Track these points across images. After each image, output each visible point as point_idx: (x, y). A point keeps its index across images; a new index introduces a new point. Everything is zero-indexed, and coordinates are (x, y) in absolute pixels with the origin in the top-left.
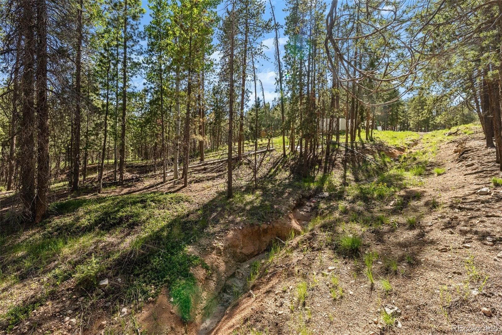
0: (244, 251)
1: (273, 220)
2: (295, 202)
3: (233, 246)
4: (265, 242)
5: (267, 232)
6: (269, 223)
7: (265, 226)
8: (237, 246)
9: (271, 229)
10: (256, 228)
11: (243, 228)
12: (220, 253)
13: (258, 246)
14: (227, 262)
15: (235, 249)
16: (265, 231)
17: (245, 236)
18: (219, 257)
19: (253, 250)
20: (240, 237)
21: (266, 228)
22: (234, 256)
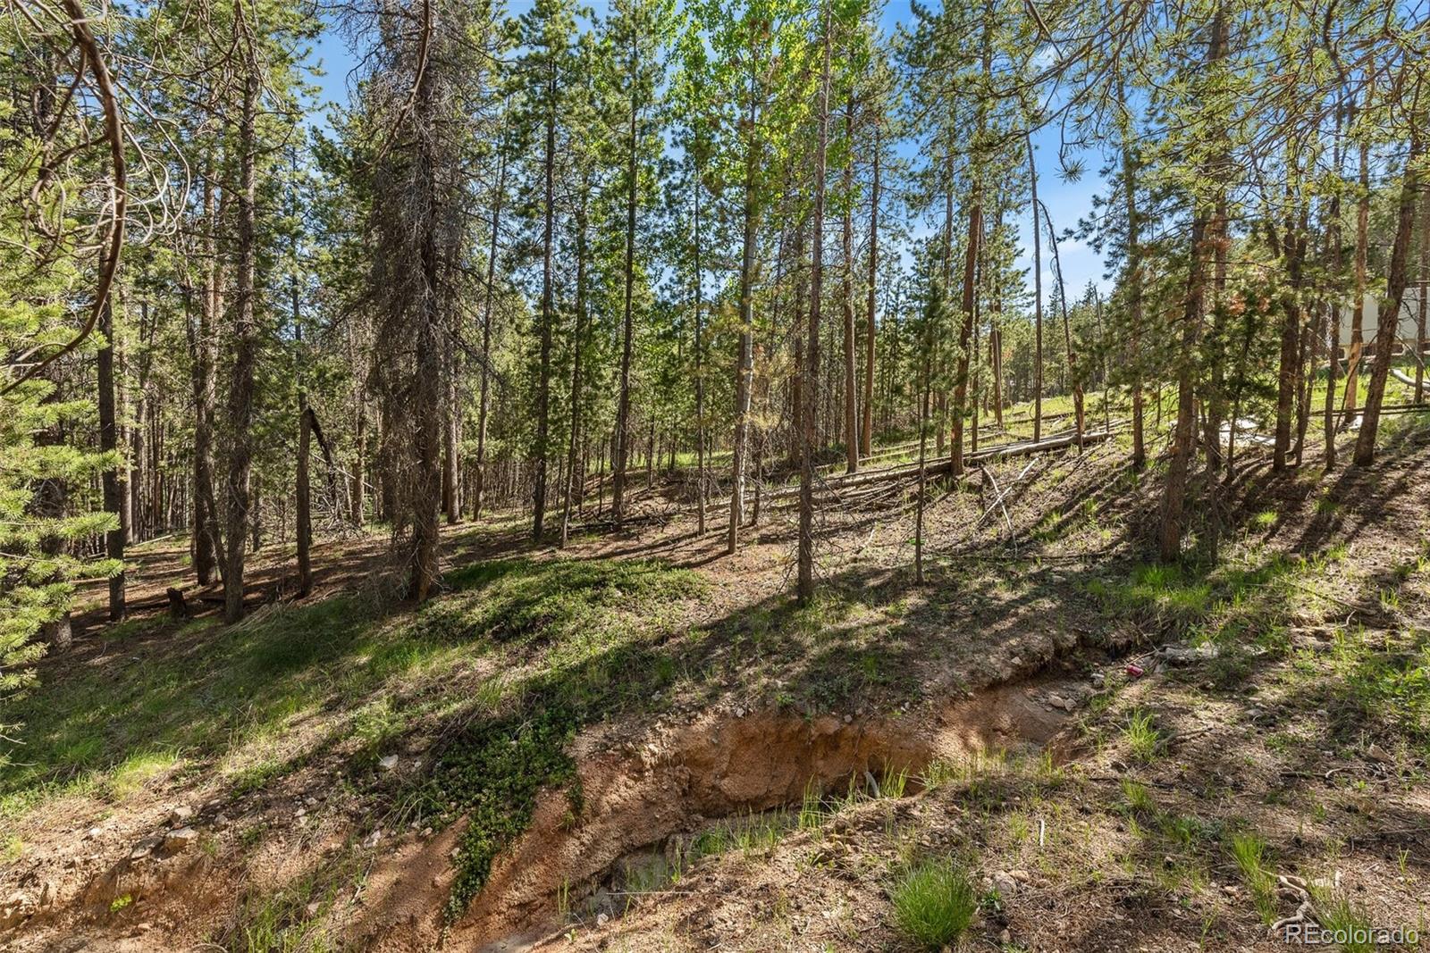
0: (725, 784)
1: (867, 711)
2: (1016, 660)
3: (692, 761)
4: (823, 776)
5: (837, 747)
6: (848, 718)
7: (832, 725)
8: (708, 765)
9: (854, 739)
10: (795, 724)
11: (747, 714)
12: (640, 772)
13: (786, 782)
14: (654, 803)
15: (698, 772)
16: (832, 742)
17: (747, 741)
18: (631, 783)
19: (762, 792)
20: (729, 740)
21: (831, 731)
22: (689, 789)
